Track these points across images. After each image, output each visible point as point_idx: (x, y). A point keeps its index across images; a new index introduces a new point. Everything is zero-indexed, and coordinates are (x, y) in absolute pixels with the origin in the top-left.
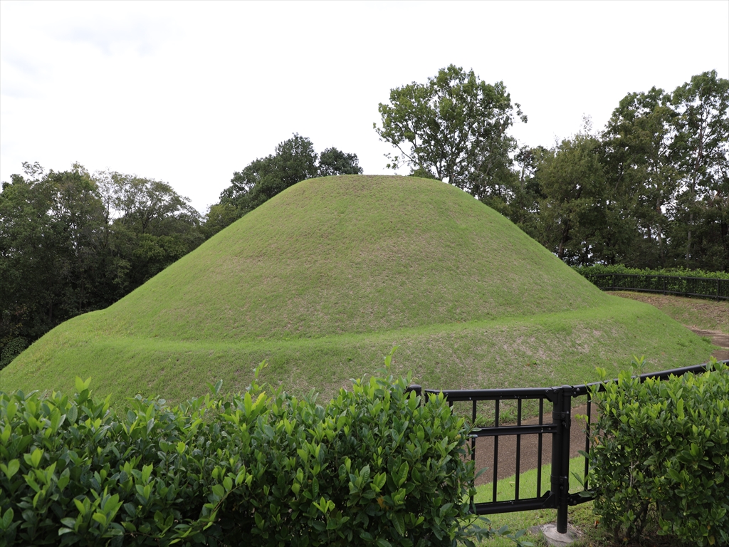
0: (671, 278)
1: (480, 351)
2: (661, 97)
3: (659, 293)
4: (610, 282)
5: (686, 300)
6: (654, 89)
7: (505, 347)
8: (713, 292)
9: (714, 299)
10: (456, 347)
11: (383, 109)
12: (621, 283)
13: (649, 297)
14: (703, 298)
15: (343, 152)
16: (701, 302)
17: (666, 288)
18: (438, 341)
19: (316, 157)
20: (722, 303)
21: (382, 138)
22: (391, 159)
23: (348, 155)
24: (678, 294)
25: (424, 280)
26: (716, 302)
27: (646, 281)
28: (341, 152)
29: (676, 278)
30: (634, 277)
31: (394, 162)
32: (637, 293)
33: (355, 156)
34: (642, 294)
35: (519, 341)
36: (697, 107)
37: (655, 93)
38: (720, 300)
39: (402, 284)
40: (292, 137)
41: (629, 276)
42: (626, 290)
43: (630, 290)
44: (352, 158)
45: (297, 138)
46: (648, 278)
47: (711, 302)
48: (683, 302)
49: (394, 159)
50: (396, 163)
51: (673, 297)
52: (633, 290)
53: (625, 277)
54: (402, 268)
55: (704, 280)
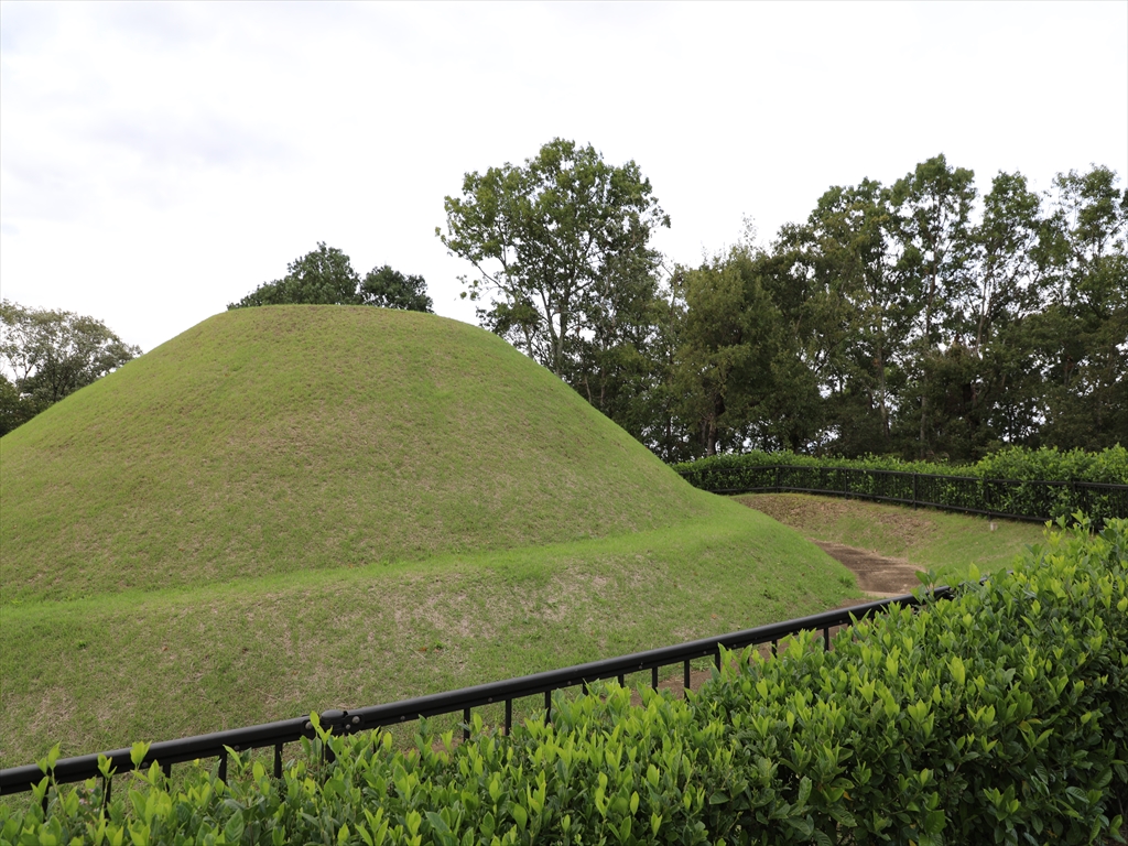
0: (855, 471)
1: (343, 623)
2: (878, 192)
3: (839, 496)
4: (772, 479)
5: (871, 506)
6: (866, 182)
7: (398, 614)
8: (908, 494)
9: (909, 505)
10: (300, 616)
11: (453, 205)
12: (787, 481)
13: (823, 503)
14: (896, 503)
15: (402, 273)
16: (891, 509)
17: (848, 489)
18: (272, 604)
19: (356, 280)
20: (920, 512)
21: (451, 251)
22: (467, 285)
23: (411, 278)
24: (864, 498)
25: (323, 489)
26: (912, 511)
27: (821, 477)
28: (398, 273)
29: (860, 472)
30: (806, 470)
31: (472, 289)
32: (808, 497)
33: (422, 279)
34: (815, 498)
35: (430, 603)
36: (930, 209)
37: (869, 188)
38: (918, 506)
39: (280, 495)
40: (316, 249)
41: (797, 469)
42: (795, 492)
43: (800, 492)
44: (417, 282)
45: (323, 249)
46: (824, 471)
47: (906, 510)
48: (868, 511)
49: (472, 284)
50: (476, 290)
51: (857, 503)
52: (805, 492)
53: (793, 470)
54: (292, 467)
55: (897, 476)
